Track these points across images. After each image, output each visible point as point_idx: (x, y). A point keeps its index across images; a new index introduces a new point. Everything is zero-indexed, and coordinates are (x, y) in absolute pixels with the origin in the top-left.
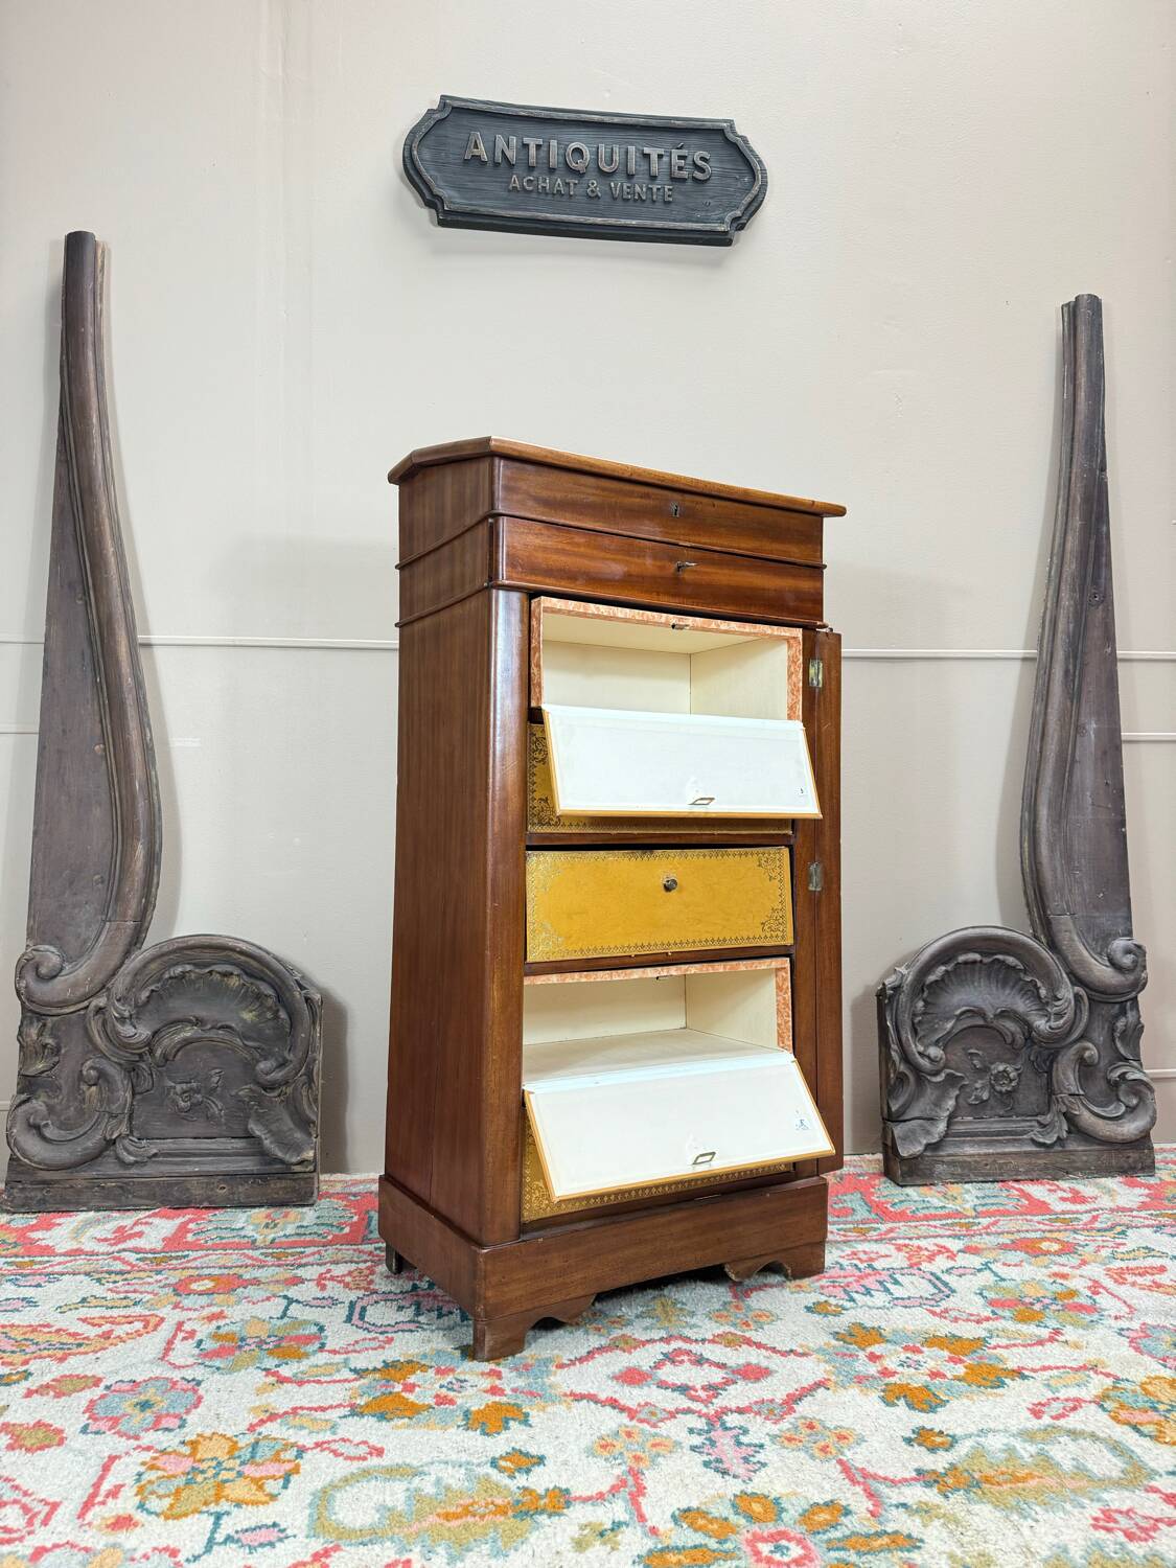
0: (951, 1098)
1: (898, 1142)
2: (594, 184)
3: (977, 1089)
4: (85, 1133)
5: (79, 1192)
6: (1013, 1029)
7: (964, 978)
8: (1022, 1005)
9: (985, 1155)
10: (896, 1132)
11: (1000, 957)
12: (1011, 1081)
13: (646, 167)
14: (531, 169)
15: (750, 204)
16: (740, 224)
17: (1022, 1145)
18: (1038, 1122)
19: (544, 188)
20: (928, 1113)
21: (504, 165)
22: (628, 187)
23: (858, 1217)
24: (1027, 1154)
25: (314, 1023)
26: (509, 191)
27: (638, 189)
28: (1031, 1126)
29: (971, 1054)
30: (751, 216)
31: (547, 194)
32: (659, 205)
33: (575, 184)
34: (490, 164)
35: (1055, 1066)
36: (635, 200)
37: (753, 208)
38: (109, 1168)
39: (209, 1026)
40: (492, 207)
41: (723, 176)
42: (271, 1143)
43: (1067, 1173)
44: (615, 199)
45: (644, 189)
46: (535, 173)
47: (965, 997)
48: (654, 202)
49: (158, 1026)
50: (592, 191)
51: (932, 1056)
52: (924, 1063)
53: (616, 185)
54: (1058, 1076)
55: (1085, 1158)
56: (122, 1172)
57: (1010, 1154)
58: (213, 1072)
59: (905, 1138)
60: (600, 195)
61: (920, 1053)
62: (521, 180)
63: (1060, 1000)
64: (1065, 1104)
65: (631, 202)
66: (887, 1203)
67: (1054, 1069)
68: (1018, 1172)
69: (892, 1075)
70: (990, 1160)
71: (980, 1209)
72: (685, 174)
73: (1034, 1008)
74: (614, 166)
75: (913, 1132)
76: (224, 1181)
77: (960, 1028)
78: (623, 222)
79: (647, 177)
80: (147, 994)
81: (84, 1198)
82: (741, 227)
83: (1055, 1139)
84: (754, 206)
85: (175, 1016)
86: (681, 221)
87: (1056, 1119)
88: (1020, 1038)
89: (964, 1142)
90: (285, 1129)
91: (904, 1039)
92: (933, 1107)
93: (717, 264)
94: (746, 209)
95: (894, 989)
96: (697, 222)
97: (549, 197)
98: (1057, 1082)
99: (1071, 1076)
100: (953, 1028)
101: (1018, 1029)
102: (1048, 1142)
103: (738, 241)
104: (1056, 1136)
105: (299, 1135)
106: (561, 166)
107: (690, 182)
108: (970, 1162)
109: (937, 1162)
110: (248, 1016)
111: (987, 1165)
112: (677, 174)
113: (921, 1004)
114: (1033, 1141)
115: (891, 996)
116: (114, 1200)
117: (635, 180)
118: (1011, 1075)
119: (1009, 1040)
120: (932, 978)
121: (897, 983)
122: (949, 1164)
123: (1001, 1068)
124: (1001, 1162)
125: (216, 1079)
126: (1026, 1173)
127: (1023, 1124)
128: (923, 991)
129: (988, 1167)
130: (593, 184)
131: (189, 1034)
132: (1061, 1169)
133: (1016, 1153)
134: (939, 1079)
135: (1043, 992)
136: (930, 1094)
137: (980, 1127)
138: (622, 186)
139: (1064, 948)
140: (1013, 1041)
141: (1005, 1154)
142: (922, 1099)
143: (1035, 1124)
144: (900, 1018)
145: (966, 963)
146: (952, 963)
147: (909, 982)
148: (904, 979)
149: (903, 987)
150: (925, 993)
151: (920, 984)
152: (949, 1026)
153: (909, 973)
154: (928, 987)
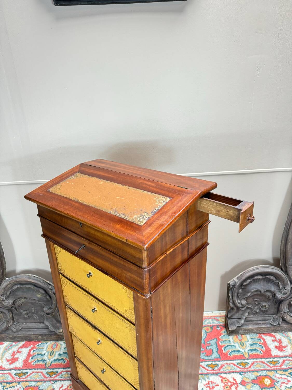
0: (247, 312)
1: (229, 325)
3: (255, 309)
4: (2, 324)
5: (3, 338)
6: (269, 295)
7: (255, 281)
8: (273, 289)
9: (255, 328)
10: (229, 322)
11: (268, 277)
12: (266, 308)
17: (267, 324)
18: (273, 317)
20: (239, 317)
23: (213, 357)
24: (268, 327)
28: (271, 318)
29: (255, 300)
35: (281, 304)
38: (9, 332)
39: (28, 299)
42: (51, 326)
43: (279, 331)
47: (255, 286)
49: (14, 299)
51: (242, 303)
52: (239, 305)
54: (281, 307)
55: (286, 328)
56: (13, 334)
57: (263, 327)
58: (33, 309)
59: (231, 324)
61: (239, 303)
63: (286, 289)
64: (282, 314)
66: (222, 347)
67: (280, 305)
68: (264, 332)
69: (229, 308)
70: (256, 329)
71: (250, 353)
73: (277, 289)
75: (234, 322)
76: (41, 336)
77: (252, 294)
80: (9, 293)
81: (5, 339)
83: (277, 323)
85: (19, 297)
87: (279, 317)
88: (271, 297)
89: (249, 324)
90: (54, 323)
91: (234, 300)
92: (241, 315)
95: (233, 286)
98: (281, 309)
99: (286, 308)
100: (250, 295)
101: (271, 295)
102: (275, 325)
104: (278, 322)
105: (58, 324)
108: (250, 330)
109: (240, 330)
110: (39, 296)
111: (255, 330)
113: (240, 290)
114: (270, 323)
115: (231, 288)
116: (13, 339)
118: (267, 307)
119: (268, 297)
120: (245, 284)
121: (234, 284)
122: (243, 330)
123: (264, 304)
124: (260, 329)
125: (34, 310)
126: (266, 332)
127: (268, 317)
128: (242, 286)
129: (255, 331)
131: (23, 301)
132: (277, 330)
133: (264, 327)
134: (244, 309)
135: (281, 286)
136: (240, 312)
137: (255, 319)
139: (290, 275)
140: (269, 297)
141: (261, 328)
142: (238, 313)
143: (272, 317)
144: (233, 294)
145: (257, 279)
146: (252, 279)
147: (238, 284)
148: (236, 284)
149: (235, 286)
150: (242, 288)
151: (241, 285)
152: (249, 294)
153: (238, 282)
154: (243, 286)
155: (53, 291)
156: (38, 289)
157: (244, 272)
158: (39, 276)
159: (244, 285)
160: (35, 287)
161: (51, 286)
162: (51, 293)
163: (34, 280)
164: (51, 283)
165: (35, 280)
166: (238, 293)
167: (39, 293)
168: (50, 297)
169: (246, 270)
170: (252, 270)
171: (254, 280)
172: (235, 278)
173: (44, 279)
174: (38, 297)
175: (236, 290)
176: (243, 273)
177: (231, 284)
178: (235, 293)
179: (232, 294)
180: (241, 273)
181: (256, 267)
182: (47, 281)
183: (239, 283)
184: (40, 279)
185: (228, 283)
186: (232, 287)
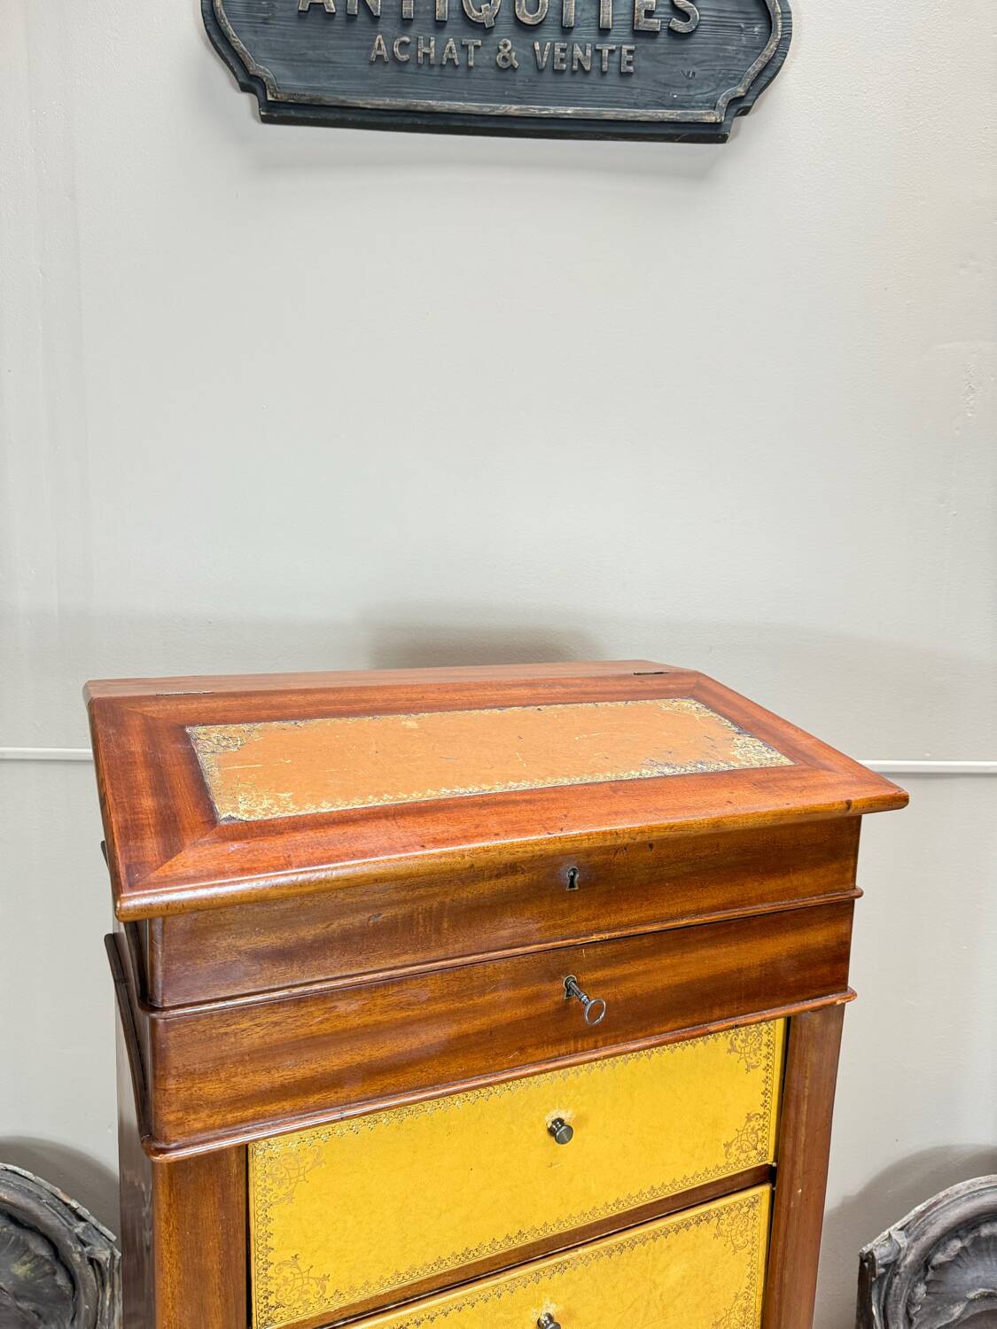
2: (508, 46)
7: (984, 1246)
13: (594, 13)
14: (406, 23)
15: (760, 73)
16: (740, 106)
19: (426, 55)
21: (362, 18)
22: (563, 50)
25: (103, 1285)
26: (372, 63)
27: (578, 52)
30: (761, 91)
31: (431, 66)
32: (612, 79)
33: (477, 47)
34: (340, 17)
36: (574, 72)
37: (763, 81)
40: (344, 93)
41: (719, 24)
44: (540, 71)
45: (589, 53)
46: (413, 30)
47: (982, 1274)
48: (604, 73)
50: (504, 59)
53: (543, 46)
60: (516, 64)
62: (390, 46)
65: (567, 76)
72: (655, 23)
74: (540, 14)
77: (972, 1312)
78: (552, 110)
79: (594, 30)
82: (746, 111)
84: (769, 72)
86: (646, 106)
93: (701, 175)
94: (753, 83)
95: (886, 1266)
96: (671, 107)
97: (436, 71)
100: (962, 1313)
103: (736, 134)
106: (454, 15)
107: (663, 38)
110: (20, 1270)
112: (645, 24)
113: (921, 1290)
115: (882, 1277)
117: (574, 36)
120: (940, 1258)
121: (891, 1258)
128: (926, 1270)
130: (505, 46)
138: (552, 47)
144: (891, 1307)
145: (990, 1238)
146: (971, 1236)
147: (910, 1259)
148: (902, 1256)
149: (899, 1268)
150: (930, 1276)
151: (925, 1263)
152: (957, 1311)
153: (909, 1248)
154: (933, 1268)
155: (87, 1249)
156: (21, 1237)
157: (935, 1204)
158: (35, 1174)
159: (934, 1262)
160: (12, 1228)
161: (83, 1224)
162: (77, 1257)
163: (13, 1189)
164: (84, 1212)
165: (19, 1189)
166: (910, 1303)
167: (25, 1258)
168: (72, 1278)
169: (942, 1194)
170: (971, 1196)
171: (977, 1241)
172: (892, 1228)
173: (58, 1191)
174: (15, 1276)
175: (902, 1290)
176: (929, 1208)
177: (876, 1254)
178: (897, 1302)
179: (885, 1307)
180: (919, 1208)
181: (983, 1179)
182: (68, 1201)
183: (913, 1251)
184: (41, 1186)
185: (865, 1250)
186: (883, 1270)
